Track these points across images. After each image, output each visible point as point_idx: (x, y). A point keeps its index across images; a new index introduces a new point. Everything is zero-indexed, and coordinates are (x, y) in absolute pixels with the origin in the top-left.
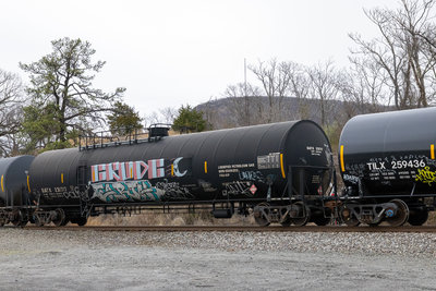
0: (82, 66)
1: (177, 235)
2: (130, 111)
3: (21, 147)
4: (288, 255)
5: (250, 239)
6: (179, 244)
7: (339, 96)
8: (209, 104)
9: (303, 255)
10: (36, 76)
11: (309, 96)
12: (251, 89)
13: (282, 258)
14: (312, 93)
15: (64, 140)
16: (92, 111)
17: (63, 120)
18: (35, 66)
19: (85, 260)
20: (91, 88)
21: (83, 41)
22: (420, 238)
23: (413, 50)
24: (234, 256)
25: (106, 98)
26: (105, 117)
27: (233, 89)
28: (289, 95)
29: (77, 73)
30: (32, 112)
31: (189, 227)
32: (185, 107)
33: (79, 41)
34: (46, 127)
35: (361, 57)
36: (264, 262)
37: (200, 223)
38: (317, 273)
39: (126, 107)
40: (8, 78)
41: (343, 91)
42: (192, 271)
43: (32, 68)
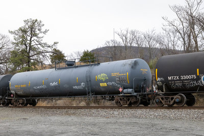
0: (38, 32)
1: (82, 110)
2: (60, 53)
3: (9, 69)
4: (134, 120)
5: (116, 112)
6: (83, 115)
7: (158, 46)
8: (97, 50)
9: (141, 120)
10: (16, 36)
11: (144, 46)
12: (117, 43)
13: (131, 121)
14: (145, 44)
15: (29, 66)
16: (43, 53)
17: (29, 57)
18: (16, 32)
19: (39, 122)
20: (42, 42)
21: (39, 20)
22: (195, 112)
23: (192, 24)
24: (109, 120)
25: (49, 47)
26: (49, 56)
27: (108, 42)
28: (134, 46)
29: (36, 35)
30: (14, 53)
31: (88, 107)
32: (86, 51)
33: (36, 20)
34: (21, 60)
35: (168, 28)
36: (123, 123)
37: (93, 105)
38: (147, 128)
39: (58, 51)
40: (3, 37)
41: (160, 44)
42: (89, 127)
43: (15, 33)
